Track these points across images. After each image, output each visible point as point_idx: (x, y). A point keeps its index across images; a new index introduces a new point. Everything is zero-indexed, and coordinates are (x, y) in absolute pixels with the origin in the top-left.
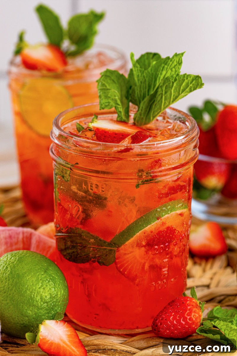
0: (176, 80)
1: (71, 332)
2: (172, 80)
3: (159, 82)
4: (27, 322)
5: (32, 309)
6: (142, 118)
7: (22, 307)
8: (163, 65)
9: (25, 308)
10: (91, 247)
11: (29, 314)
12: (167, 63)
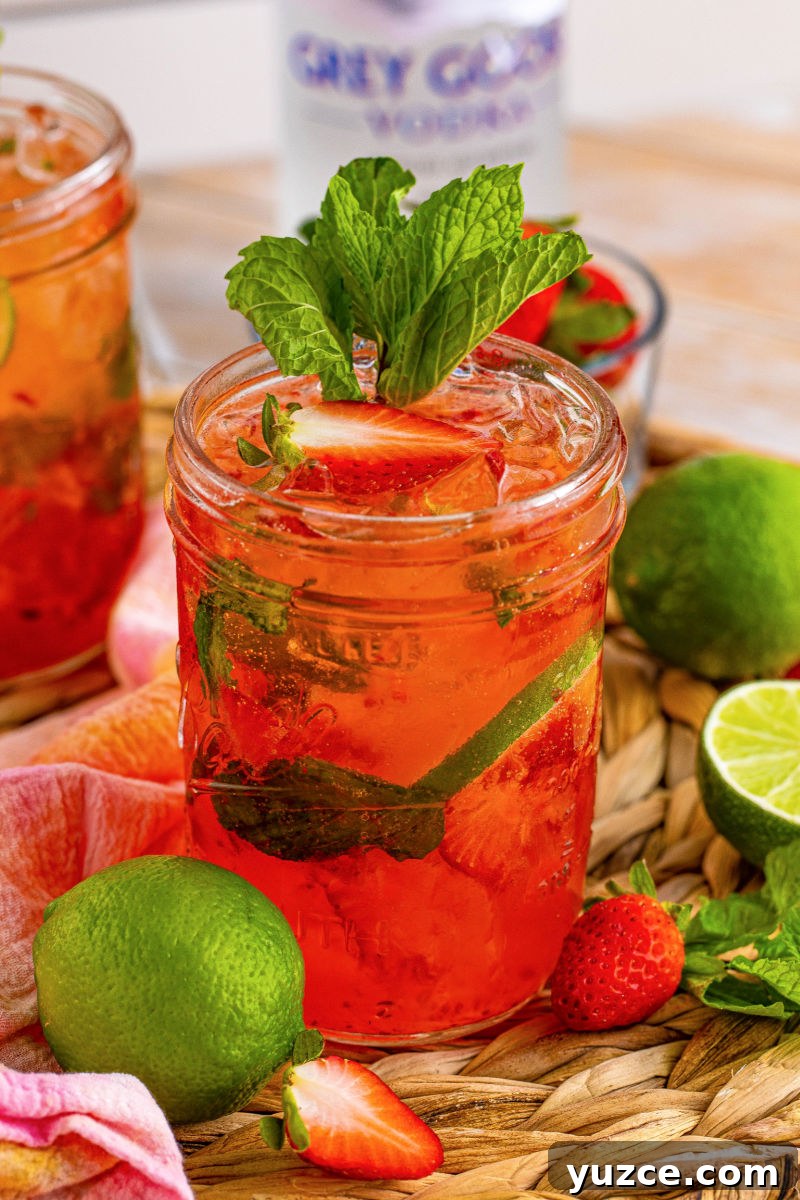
0: (511, 257)
1: (371, 1087)
2: (502, 259)
3: (443, 263)
4: (230, 1083)
5: (243, 1042)
6: (406, 380)
7: (216, 1043)
8: (446, 208)
9: (223, 1043)
10: (360, 813)
11: (237, 1057)
12: (457, 199)
